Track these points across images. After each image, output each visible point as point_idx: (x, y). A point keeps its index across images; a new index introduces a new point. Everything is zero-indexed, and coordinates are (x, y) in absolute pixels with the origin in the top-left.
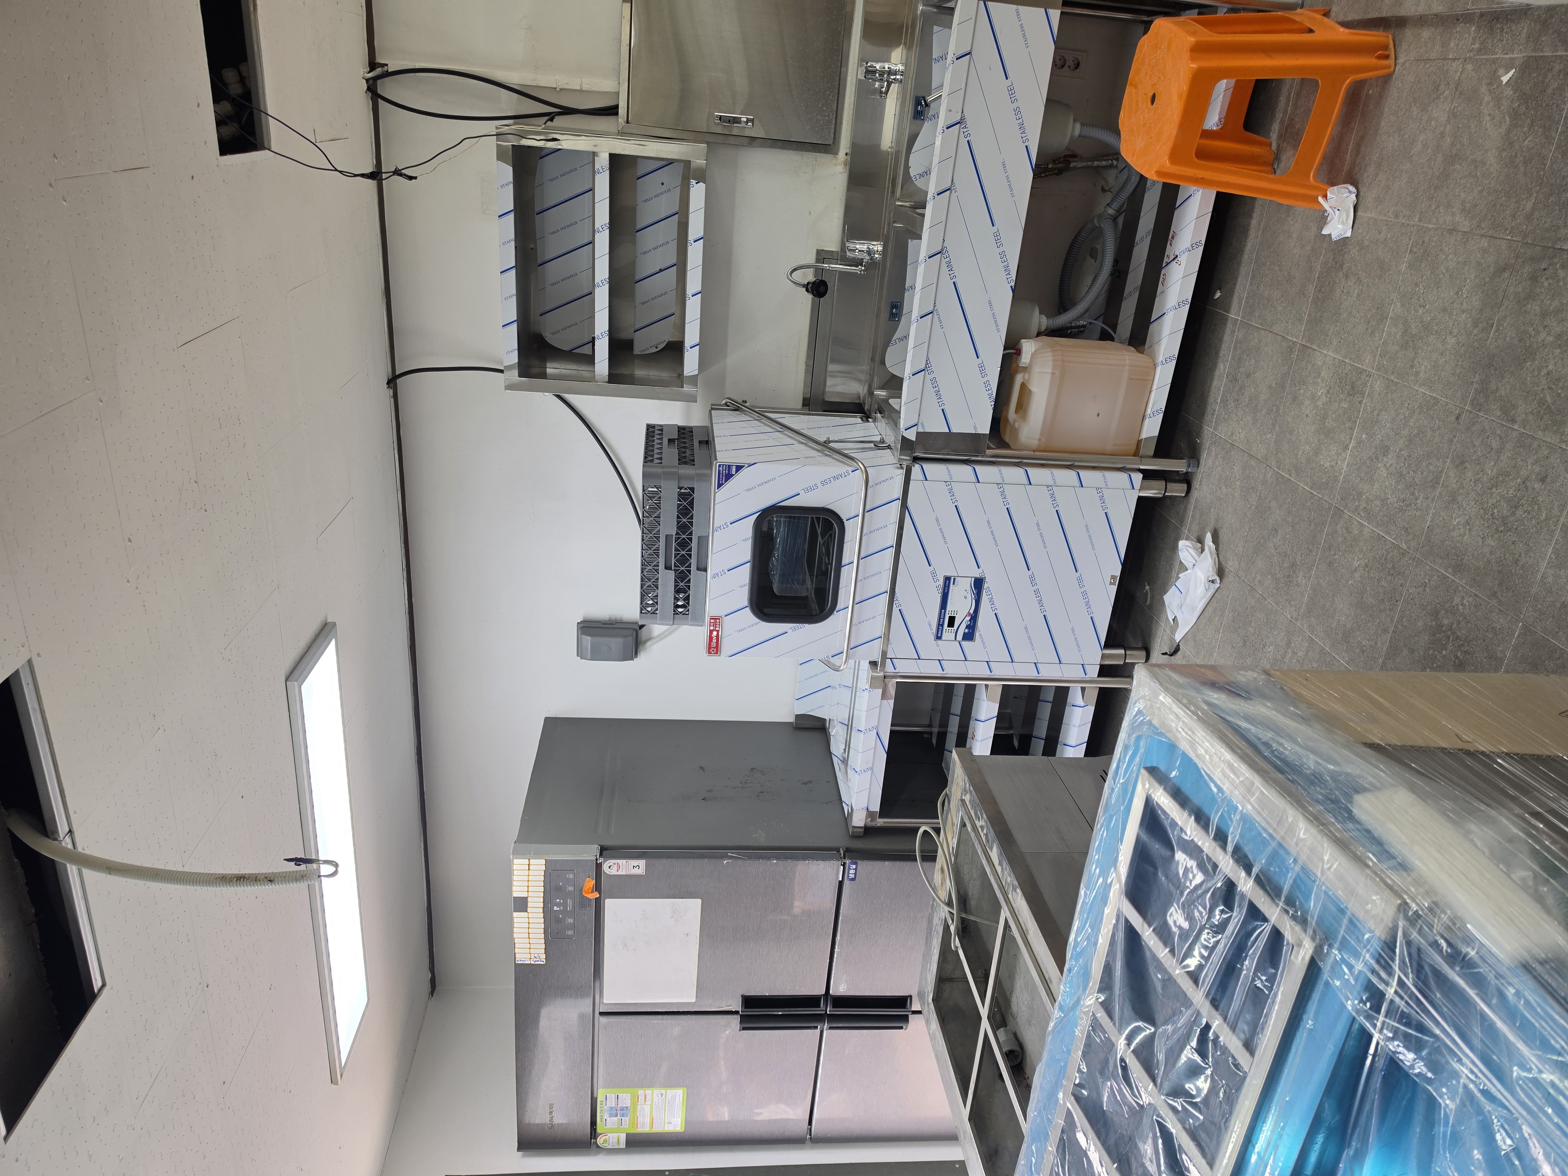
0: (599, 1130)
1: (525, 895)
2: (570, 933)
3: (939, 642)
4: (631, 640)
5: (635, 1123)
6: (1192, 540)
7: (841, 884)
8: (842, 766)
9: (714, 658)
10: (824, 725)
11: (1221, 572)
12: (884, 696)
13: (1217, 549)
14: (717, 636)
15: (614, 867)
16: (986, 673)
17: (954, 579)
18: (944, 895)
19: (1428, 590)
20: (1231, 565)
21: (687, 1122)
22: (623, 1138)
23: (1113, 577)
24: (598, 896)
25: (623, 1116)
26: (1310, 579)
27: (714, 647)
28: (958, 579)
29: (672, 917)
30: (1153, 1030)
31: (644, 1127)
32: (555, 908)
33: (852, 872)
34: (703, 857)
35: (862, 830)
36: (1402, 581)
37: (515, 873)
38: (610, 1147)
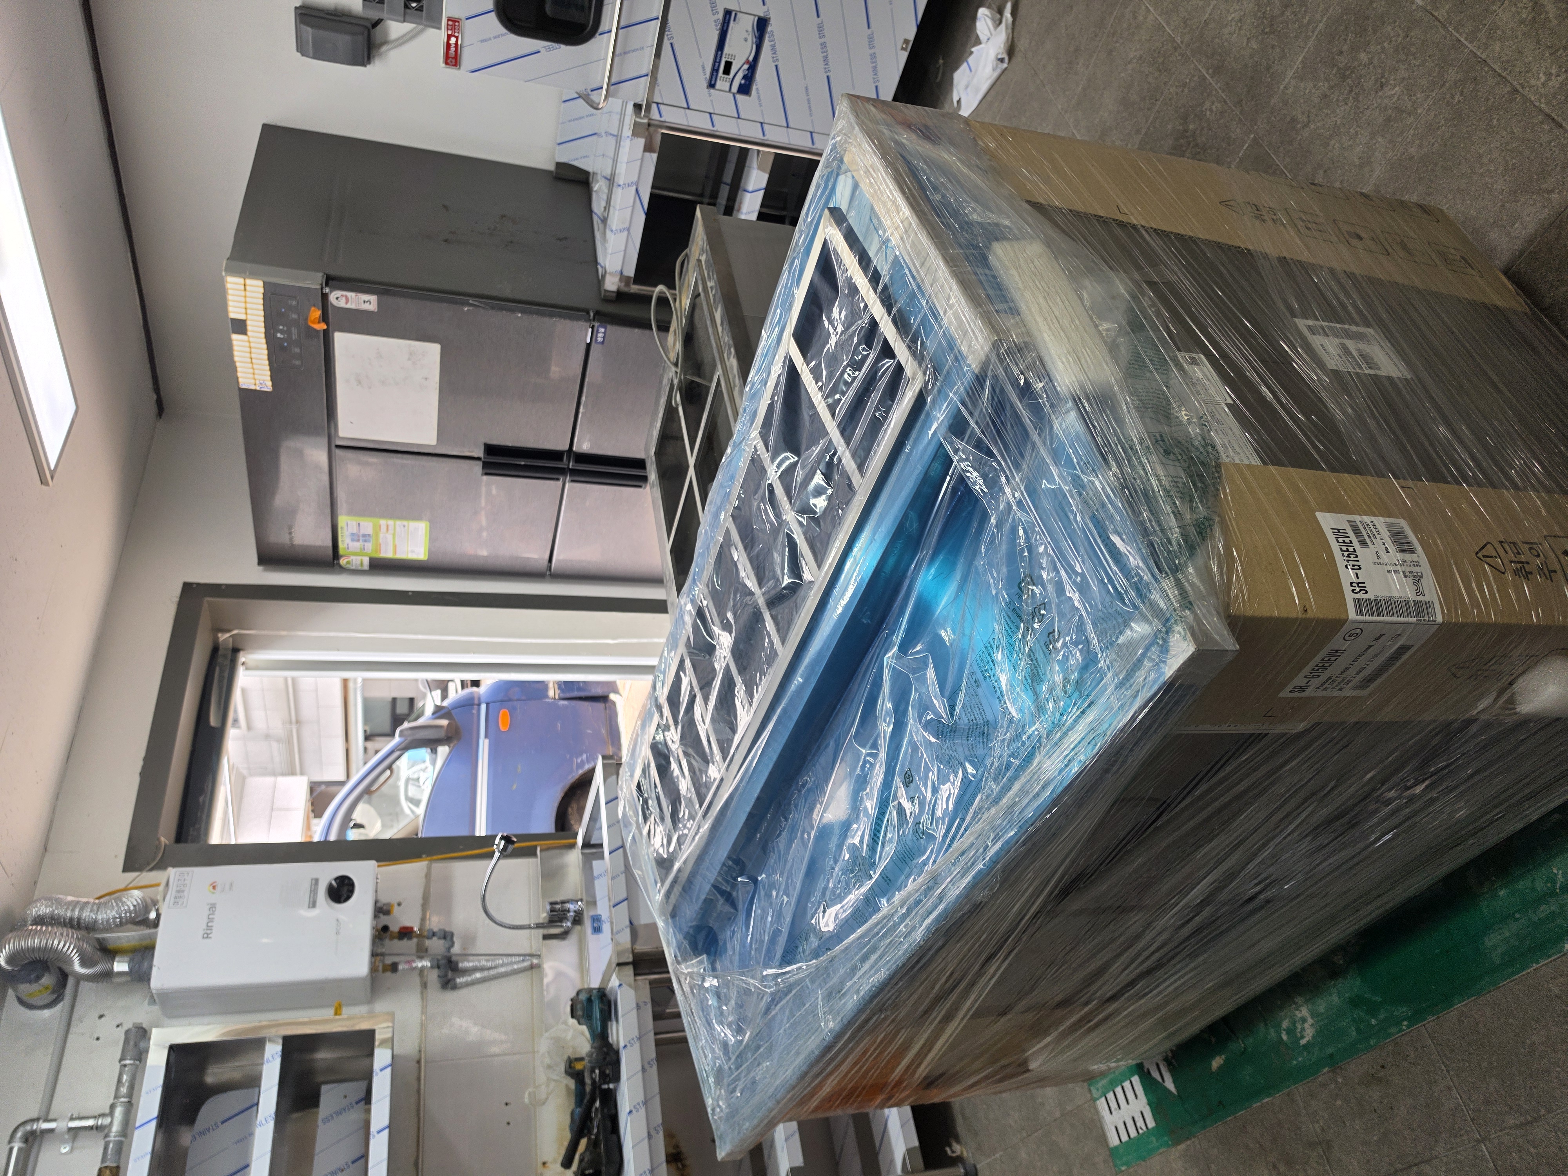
0: (341, 551)
1: (243, 317)
2: (298, 362)
3: (712, 91)
4: (361, 39)
5: (378, 547)
6: (993, 9)
7: (589, 346)
8: (601, 226)
9: (452, 71)
10: (588, 179)
11: (1011, 50)
12: (648, 148)
13: (1014, 22)
14: (456, 44)
15: (340, 299)
16: (757, 135)
17: (736, 15)
18: (673, 356)
19: (1186, 91)
20: (1022, 45)
21: (430, 552)
22: (366, 561)
23: (906, 41)
24: (325, 327)
25: (365, 541)
26: (1088, 67)
27: (452, 58)
28: (739, 15)
29: (409, 359)
30: (796, 459)
31: (387, 553)
32: (279, 335)
33: (600, 335)
34: (441, 300)
35: (614, 295)
36: (1167, 79)
37: (230, 292)
38: (354, 568)
